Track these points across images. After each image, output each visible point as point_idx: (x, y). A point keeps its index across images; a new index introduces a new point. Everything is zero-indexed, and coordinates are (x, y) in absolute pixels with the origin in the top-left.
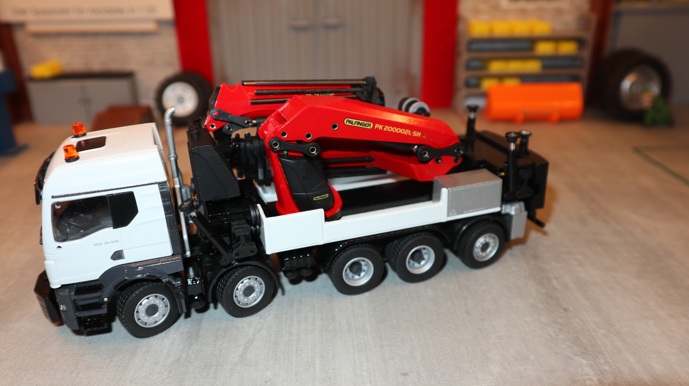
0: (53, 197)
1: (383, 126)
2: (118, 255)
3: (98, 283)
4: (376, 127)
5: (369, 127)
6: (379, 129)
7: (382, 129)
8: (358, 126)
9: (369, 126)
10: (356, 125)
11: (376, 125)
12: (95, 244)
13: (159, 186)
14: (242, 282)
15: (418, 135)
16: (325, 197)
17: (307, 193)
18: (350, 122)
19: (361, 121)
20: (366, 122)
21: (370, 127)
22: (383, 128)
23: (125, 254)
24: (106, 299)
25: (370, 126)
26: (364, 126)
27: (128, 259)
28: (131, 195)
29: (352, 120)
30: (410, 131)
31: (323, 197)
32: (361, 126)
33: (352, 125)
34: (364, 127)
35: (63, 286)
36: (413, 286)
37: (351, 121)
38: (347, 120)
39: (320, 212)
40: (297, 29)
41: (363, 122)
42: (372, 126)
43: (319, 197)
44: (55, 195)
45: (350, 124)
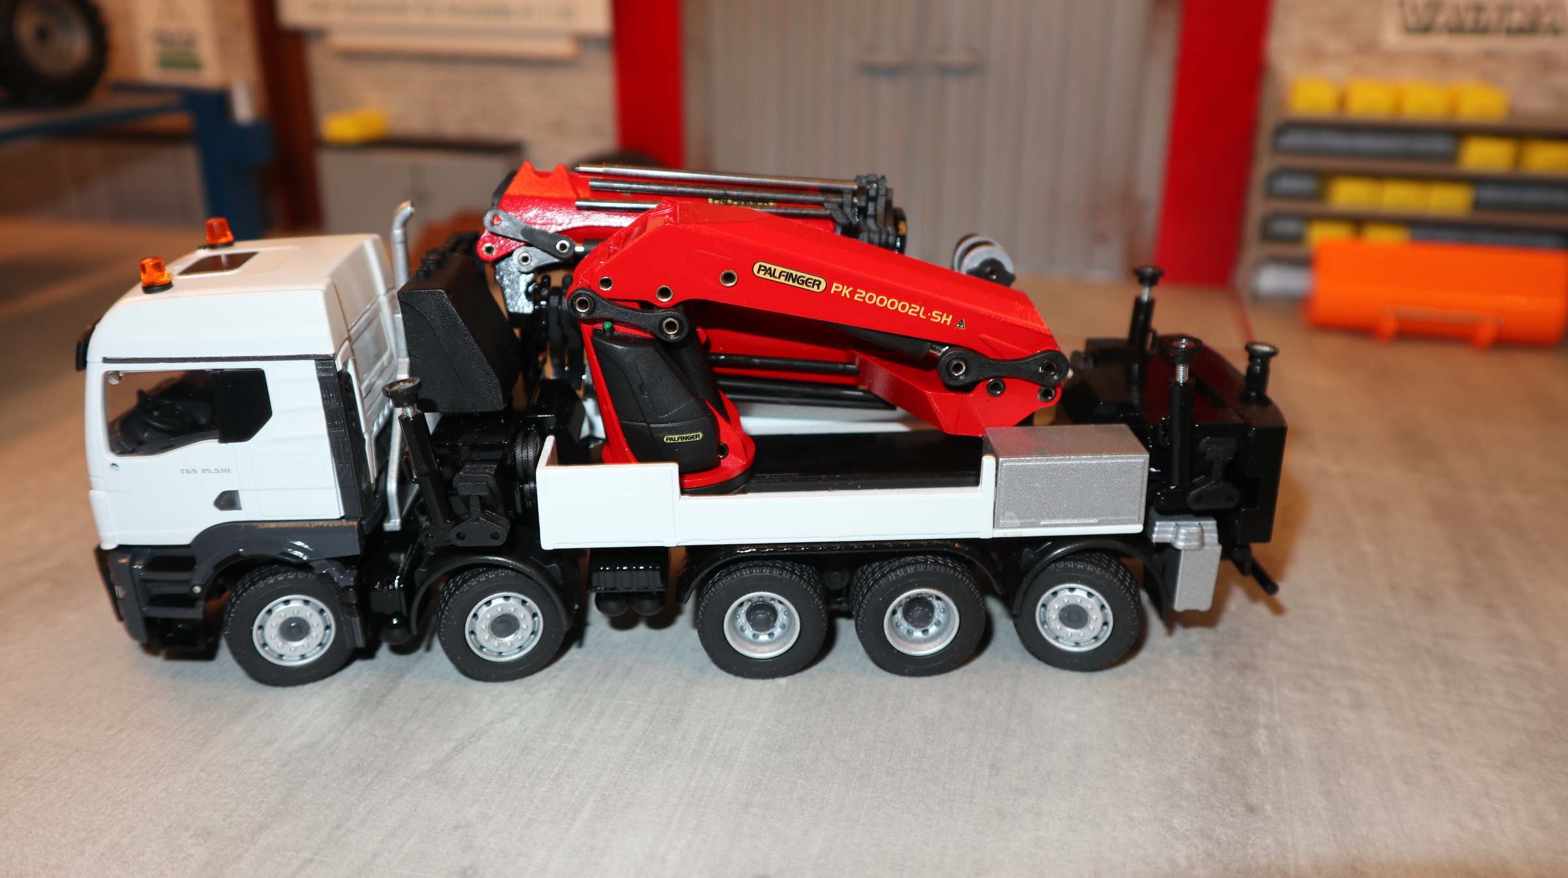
0: (106, 360)
1: (851, 289)
2: (228, 500)
3: (186, 553)
4: (834, 289)
5: (815, 289)
6: (843, 295)
7: (848, 296)
8: (787, 282)
9: (816, 287)
10: (782, 280)
11: (835, 285)
12: (182, 470)
13: (317, 365)
14: (489, 603)
15: (946, 322)
16: (692, 437)
17: (648, 424)
18: (767, 271)
19: (794, 273)
20: (808, 276)
21: (818, 288)
22: (852, 293)
23: (243, 499)
24: (197, 589)
25: (818, 286)
26: (802, 284)
27: (250, 511)
28: (258, 377)
29: (773, 267)
30: (923, 309)
31: (687, 438)
32: (796, 284)
33: (772, 278)
34: (804, 286)
35: (123, 549)
36: (897, 683)
37: (770, 269)
38: (760, 266)
39: (669, 471)
40: (873, 71)
41: (799, 274)
42: (823, 286)
43: (676, 437)
44: (109, 356)
45: (767, 276)
